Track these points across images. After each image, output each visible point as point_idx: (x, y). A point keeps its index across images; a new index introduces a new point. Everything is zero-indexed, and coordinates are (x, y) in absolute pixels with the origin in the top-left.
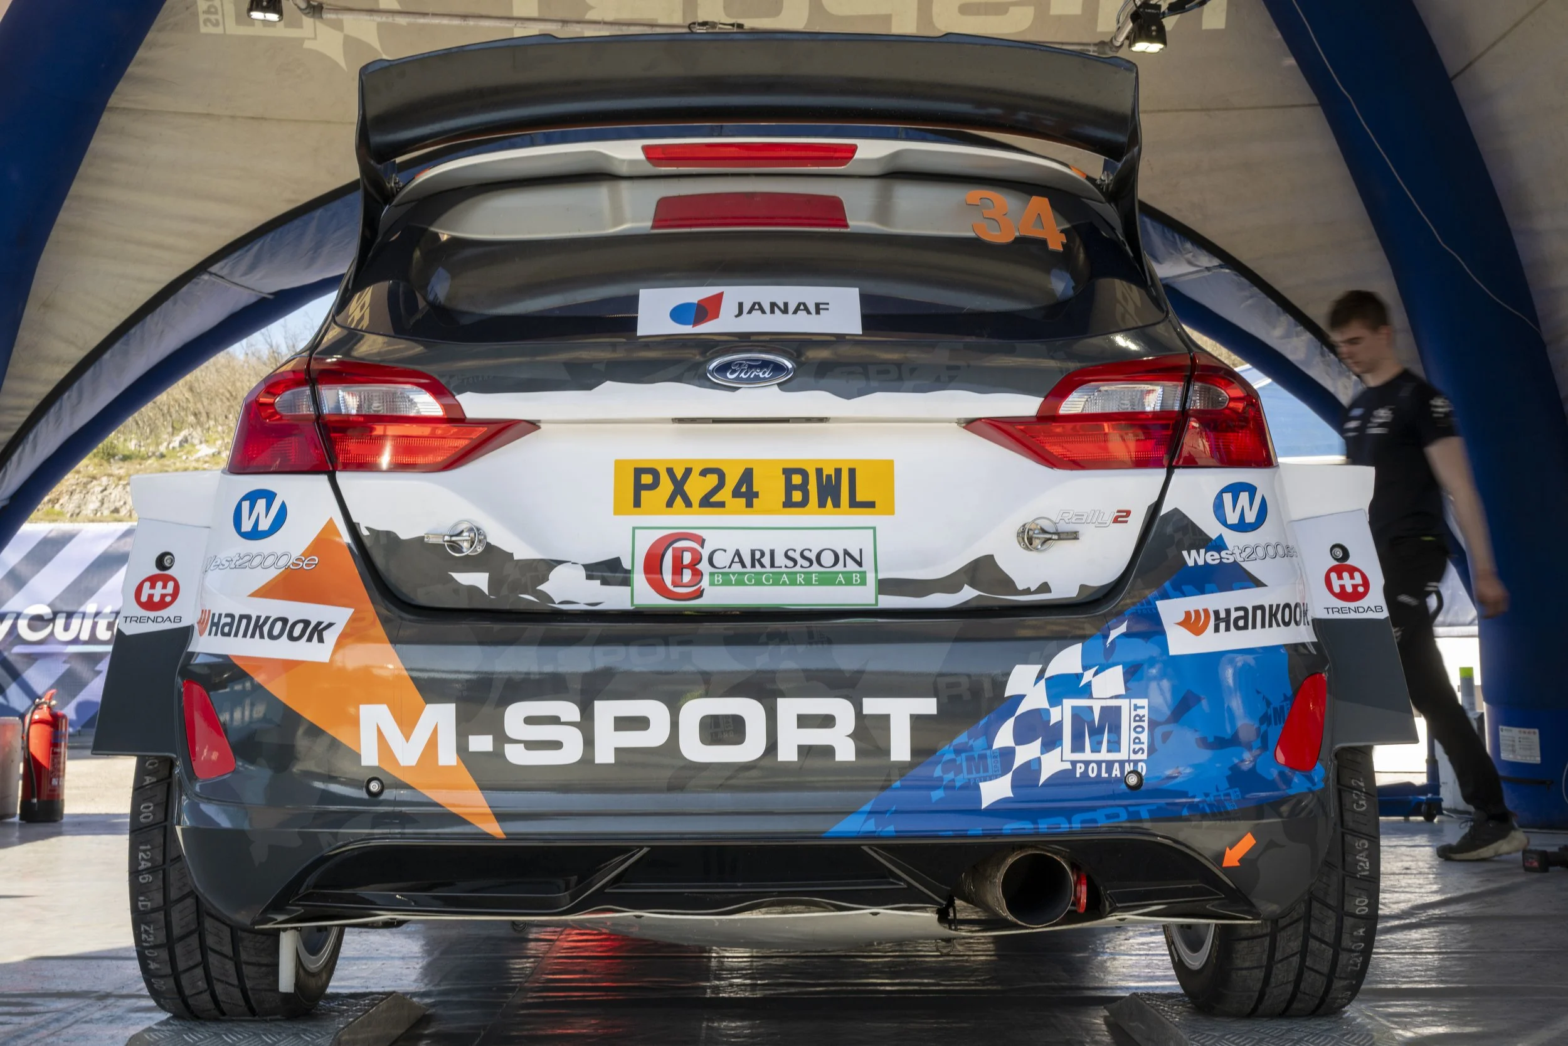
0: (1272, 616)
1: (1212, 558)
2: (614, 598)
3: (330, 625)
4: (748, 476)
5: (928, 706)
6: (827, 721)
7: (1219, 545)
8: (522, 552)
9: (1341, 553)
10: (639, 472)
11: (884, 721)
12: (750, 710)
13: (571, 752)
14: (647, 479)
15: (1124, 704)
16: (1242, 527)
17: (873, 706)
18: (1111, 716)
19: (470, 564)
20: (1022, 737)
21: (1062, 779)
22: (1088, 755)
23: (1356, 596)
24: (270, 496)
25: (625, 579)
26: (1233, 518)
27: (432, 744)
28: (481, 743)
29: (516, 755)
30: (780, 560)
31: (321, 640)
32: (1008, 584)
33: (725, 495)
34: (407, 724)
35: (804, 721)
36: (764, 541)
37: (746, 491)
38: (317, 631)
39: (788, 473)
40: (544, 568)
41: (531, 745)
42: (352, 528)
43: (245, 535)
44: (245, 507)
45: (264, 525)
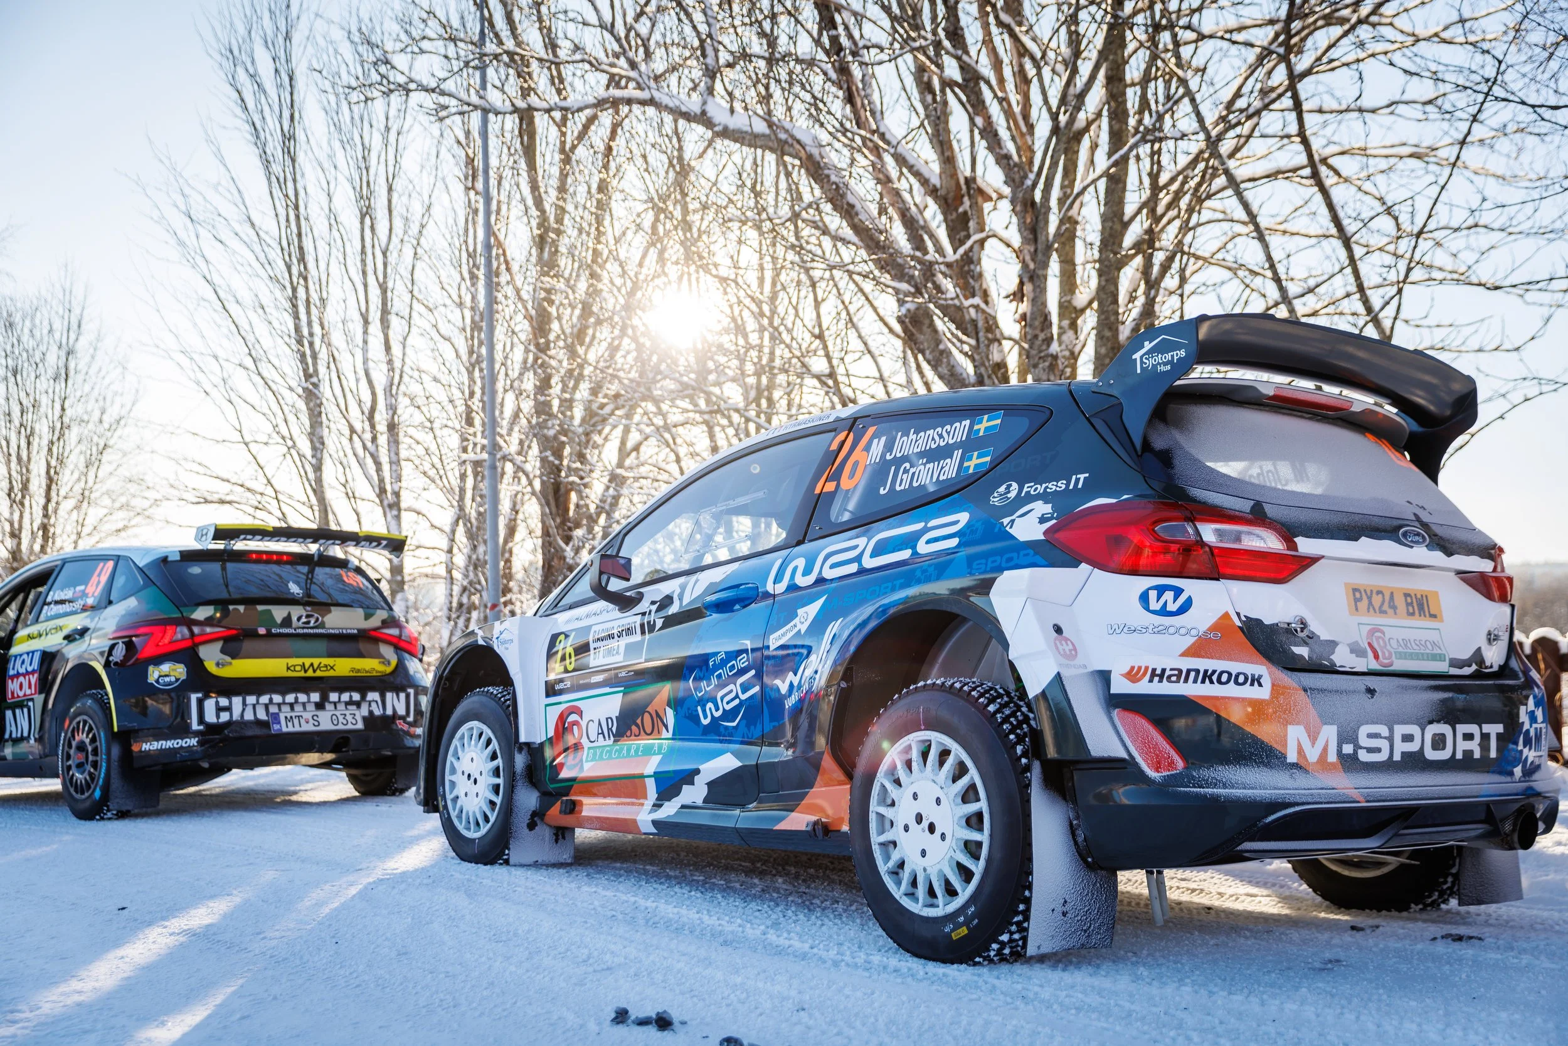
2: (1362, 663)
3: (1260, 677)
5: (1499, 728)
6: (1472, 737)
8: (1324, 636)
10: (1355, 590)
11: (1488, 736)
12: (1449, 731)
13: (1385, 754)
15: (1543, 727)
17: (1487, 728)
19: (1300, 641)
20: (1524, 744)
24: (1178, 592)
25: (1363, 653)
27: (1325, 750)
28: (1348, 748)
29: (1363, 756)
30: (1414, 645)
31: (1260, 685)
32: (1484, 662)
33: (1386, 607)
34: (1313, 739)
35: (1465, 737)
36: (1406, 635)
39: (1407, 595)
40: (1333, 644)
42: (1238, 614)
43: (1154, 612)
44: (1153, 594)
45: (1172, 607)
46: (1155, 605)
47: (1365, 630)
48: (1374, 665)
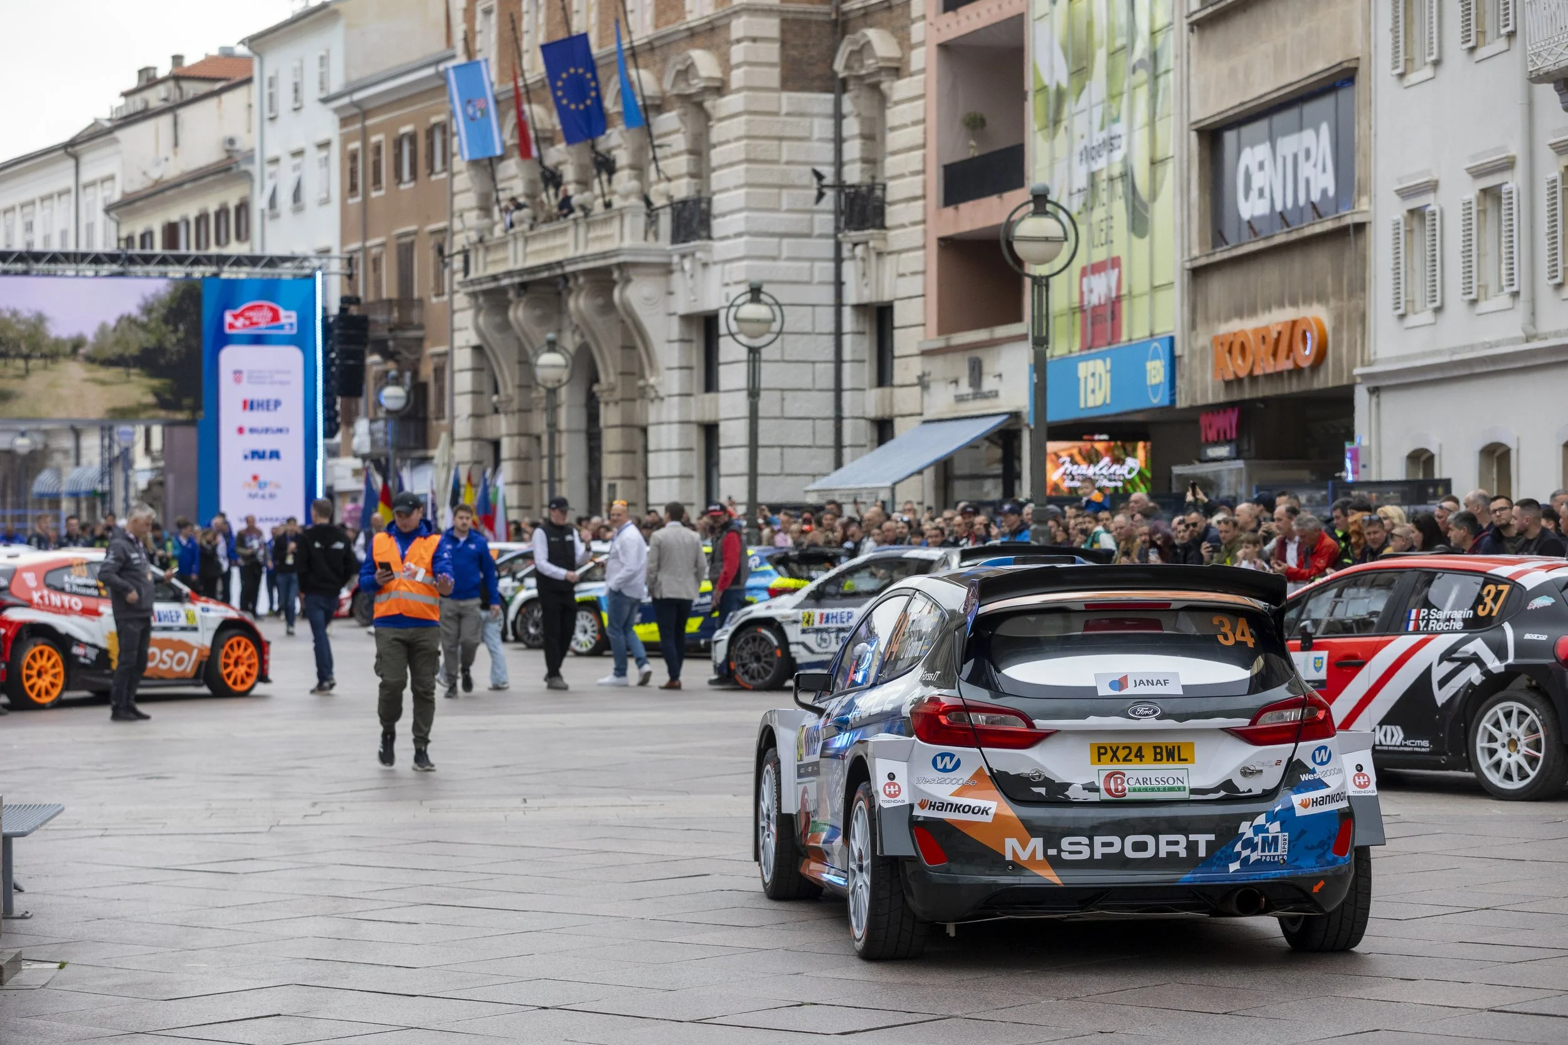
0: (1332, 798)
1: (1310, 777)
2: (1094, 797)
3: (990, 809)
4: (1140, 749)
5: (1212, 837)
6: (1177, 843)
7: (1313, 772)
8: (1059, 780)
9: (1360, 768)
10: (1099, 748)
11: (1197, 842)
12: (1149, 839)
13: (1086, 855)
14: (1102, 751)
15: (1280, 835)
16: (1322, 763)
17: (1192, 837)
18: (1275, 839)
19: (1038, 785)
20: (1244, 848)
21: (1258, 861)
22: (1267, 853)
23: (1365, 786)
24: (952, 756)
25: (1097, 790)
26: (1318, 760)
27: (1034, 852)
28: (1052, 852)
29: (1065, 856)
30: (1153, 782)
31: (988, 814)
32: (1237, 790)
33: (1132, 757)
34: (1024, 845)
35: (1169, 843)
36: (1147, 774)
37: (1140, 755)
38: (985, 811)
39: (1155, 748)
41: (1071, 853)
42: (990, 770)
43: (939, 770)
44: (939, 759)
45: (949, 766)
46: (940, 766)
47: (1104, 774)
48: (1105, 796)
